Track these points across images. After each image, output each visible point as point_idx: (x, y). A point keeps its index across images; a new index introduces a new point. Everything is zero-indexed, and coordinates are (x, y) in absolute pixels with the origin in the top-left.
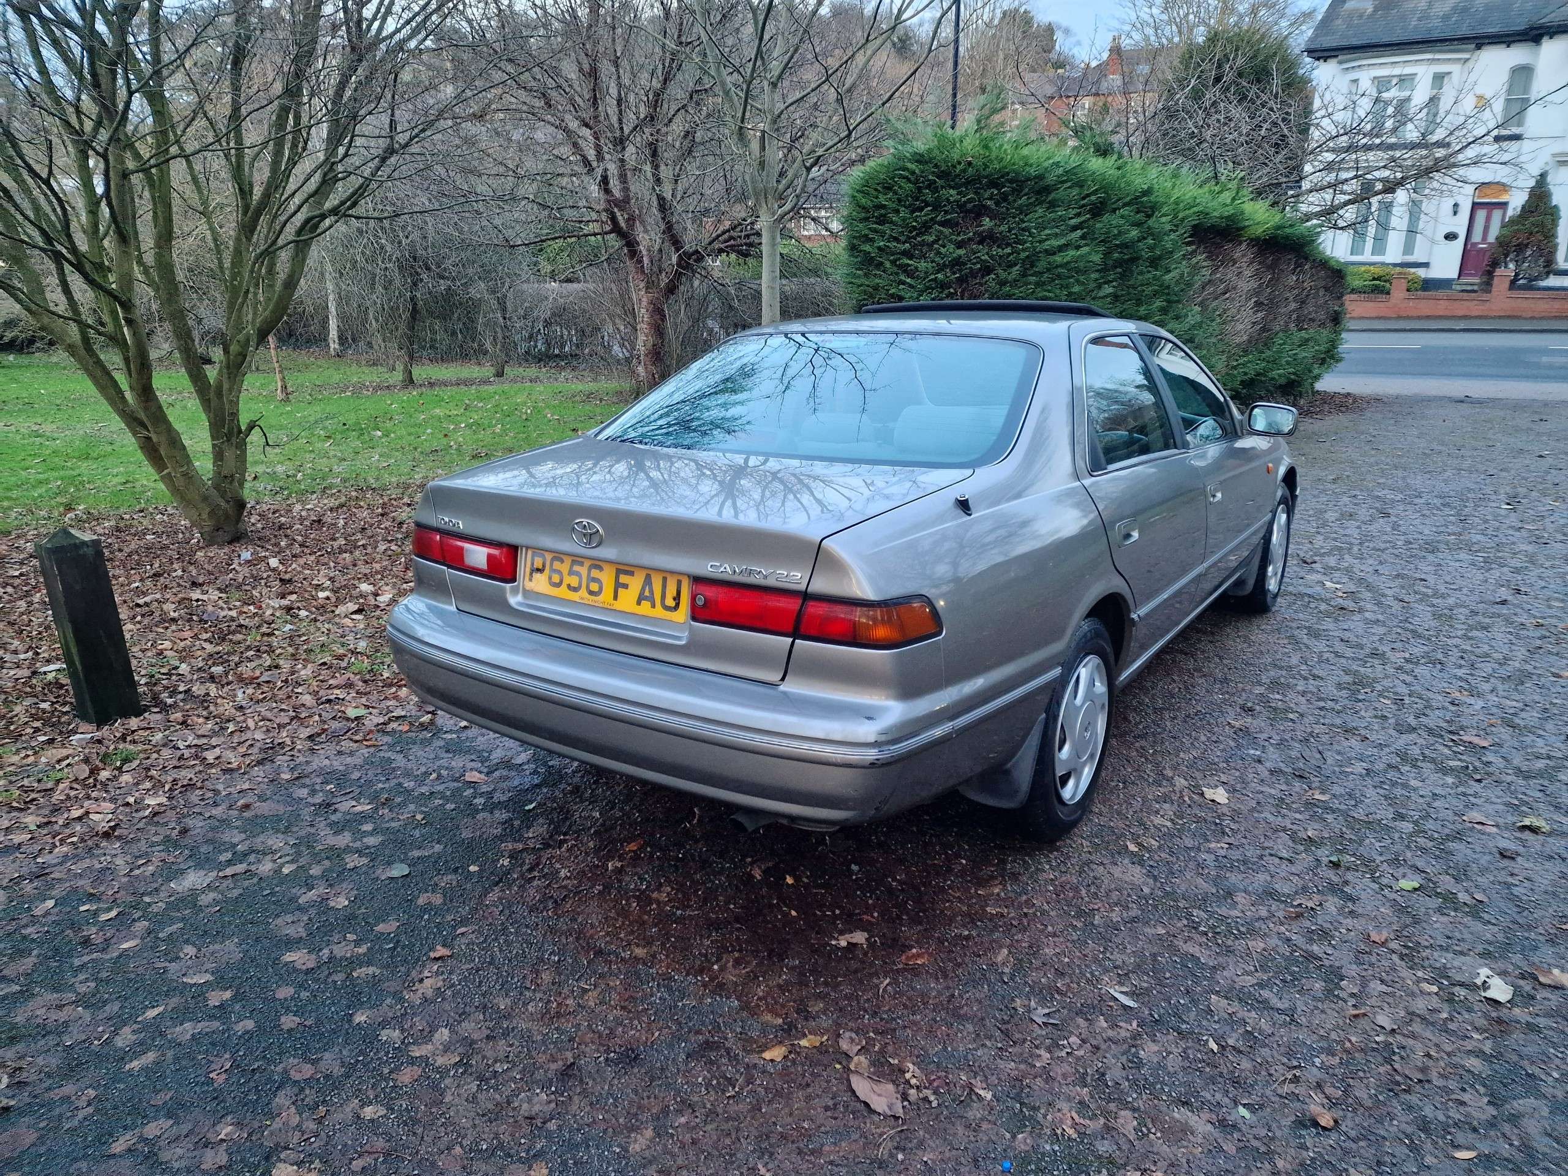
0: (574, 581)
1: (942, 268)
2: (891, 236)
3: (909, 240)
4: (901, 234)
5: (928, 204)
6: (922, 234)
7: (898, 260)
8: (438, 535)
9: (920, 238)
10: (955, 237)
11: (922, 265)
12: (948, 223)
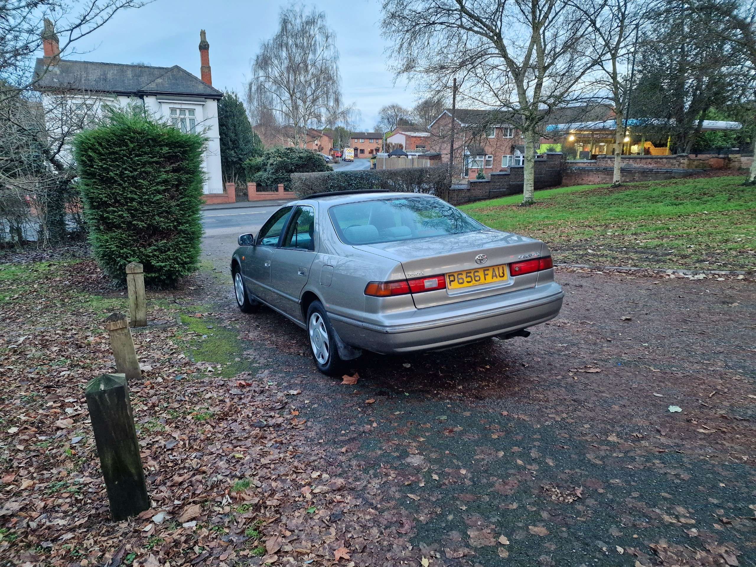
0: (469, 279)
1: (158, 183)
2: (123, 168)
3: (136, 170)
4: (130, 167)
5: (145, 153)
6: (143, 167)
7: (129, 180)
8: (405, 283)
9: (143, 170)
10: (162, 169)
11: (145, 183)
12: (157, 163)
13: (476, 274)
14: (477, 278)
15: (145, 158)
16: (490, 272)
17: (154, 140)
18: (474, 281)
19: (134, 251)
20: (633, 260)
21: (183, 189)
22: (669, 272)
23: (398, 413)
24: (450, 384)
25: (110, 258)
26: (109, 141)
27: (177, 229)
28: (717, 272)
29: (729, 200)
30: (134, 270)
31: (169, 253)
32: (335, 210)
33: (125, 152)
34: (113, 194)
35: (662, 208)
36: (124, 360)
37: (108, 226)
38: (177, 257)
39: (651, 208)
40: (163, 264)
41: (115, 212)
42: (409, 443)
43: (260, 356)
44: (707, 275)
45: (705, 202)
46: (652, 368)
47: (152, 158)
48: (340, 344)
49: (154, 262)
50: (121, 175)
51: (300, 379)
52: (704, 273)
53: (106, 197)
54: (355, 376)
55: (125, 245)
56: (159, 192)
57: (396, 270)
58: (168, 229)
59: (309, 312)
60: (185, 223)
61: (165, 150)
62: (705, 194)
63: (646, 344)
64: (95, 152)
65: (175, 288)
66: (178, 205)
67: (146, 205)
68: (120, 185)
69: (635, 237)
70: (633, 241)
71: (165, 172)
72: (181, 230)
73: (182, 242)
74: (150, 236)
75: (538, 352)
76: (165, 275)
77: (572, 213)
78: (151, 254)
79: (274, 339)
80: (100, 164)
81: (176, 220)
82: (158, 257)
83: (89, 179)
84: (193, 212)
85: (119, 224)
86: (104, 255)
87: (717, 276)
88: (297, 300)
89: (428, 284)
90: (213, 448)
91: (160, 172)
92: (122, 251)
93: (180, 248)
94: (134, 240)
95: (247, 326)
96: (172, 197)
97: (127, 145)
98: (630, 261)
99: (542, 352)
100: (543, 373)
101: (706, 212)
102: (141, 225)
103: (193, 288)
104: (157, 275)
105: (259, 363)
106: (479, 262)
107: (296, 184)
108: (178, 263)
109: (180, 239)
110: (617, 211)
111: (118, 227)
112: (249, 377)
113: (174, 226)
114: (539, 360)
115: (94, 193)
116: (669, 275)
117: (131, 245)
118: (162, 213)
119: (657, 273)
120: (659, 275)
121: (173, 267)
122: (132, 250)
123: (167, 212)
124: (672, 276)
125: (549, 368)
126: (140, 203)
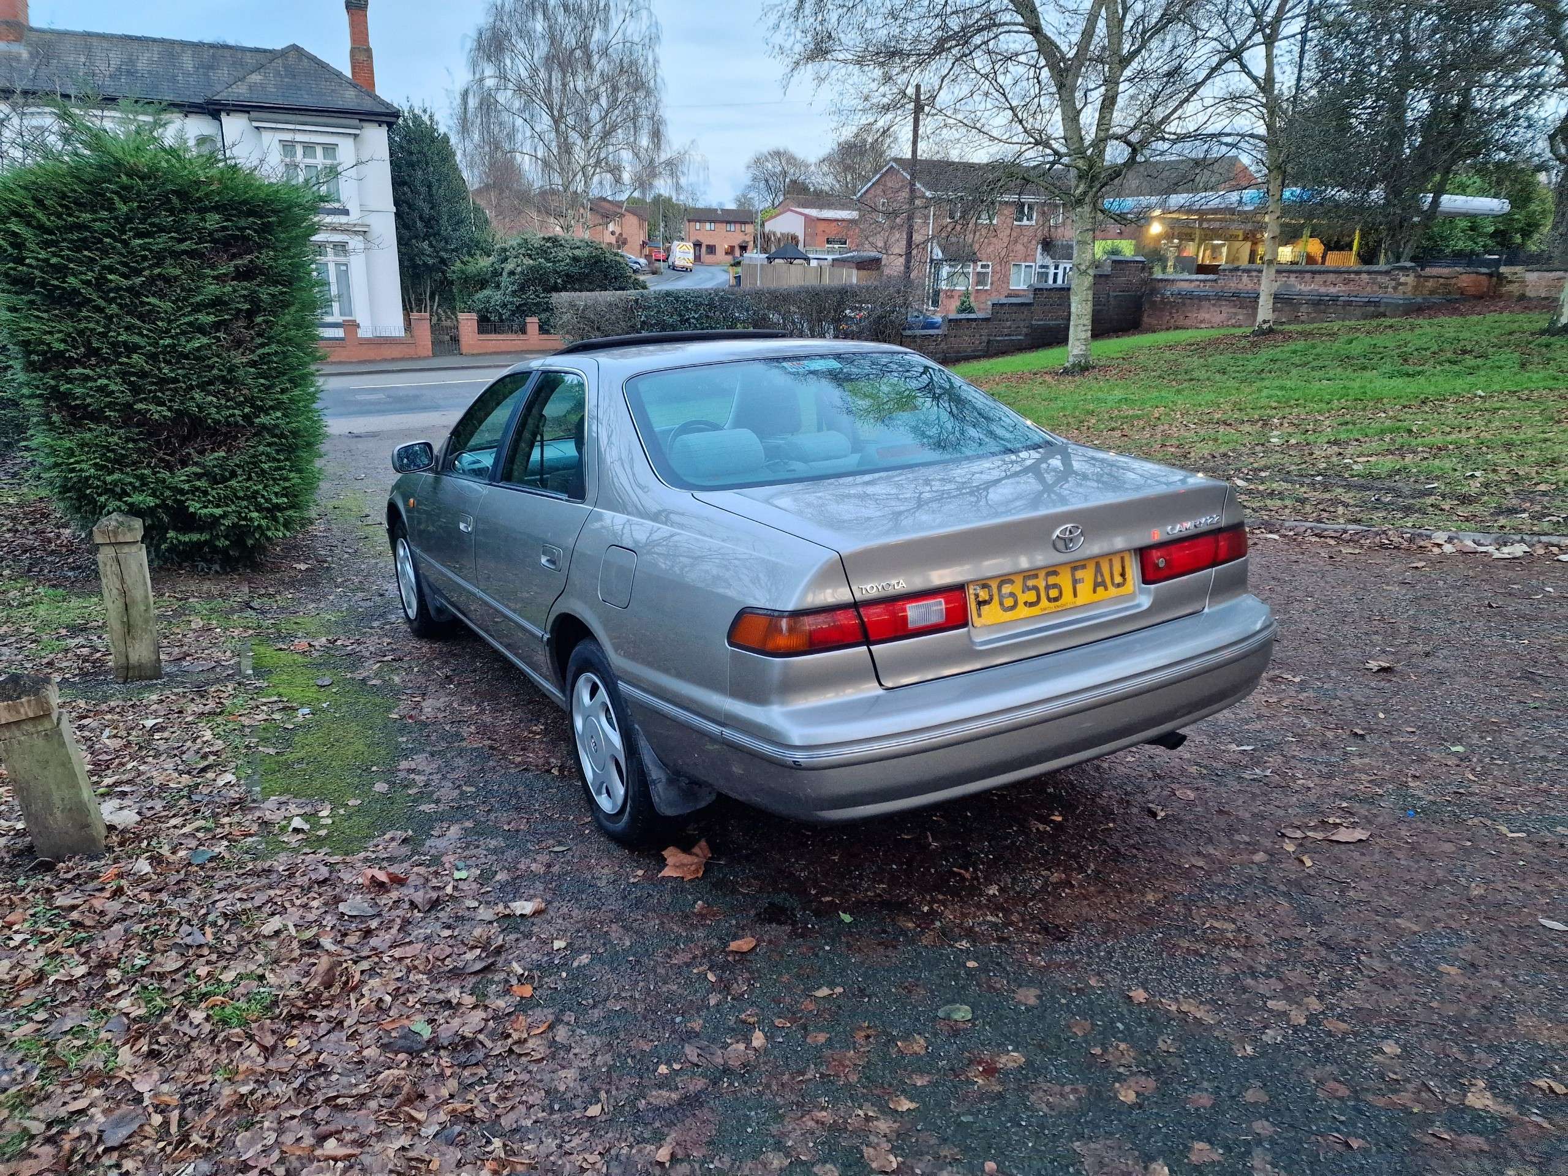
0: (1031, 596)
1: (197, 308)
2: (104, 267)
3: (138, 272)
4: (125, 264)
5: (162, 229)
6: (158, 265)
7: (121, 297)
8: (852, 612)
9: (157, 271)
10: (208, 271)
11: (167, 305)
12: (192, 254)
13: (1052, 580)
14: (1054, 593)
15: (161, 241)
16: (1087, 576)
17: (181, 194)
18: (1044, 602)
19: (142, 478)
20: (1346, 505)
21: (266, 322)
22: (1440, 537)
23: (824, 992)
24: (963, 879)
25: (82, 496)
26: (64, 196)
27: (251, 424)
28: (1554, 539)
29: (1523, 366)
30: (115, 535)
31: (233, 483)
32: (643, 386)
33: (104, 226)
34: (81, 333)
35: (1377, 382)
36: (49, 807)
37: (73, 416)
38: (257, 492)
39: (1357, 382)
40: (218, 512)
41: (87, 378)
42: (868, 1118)
43: (444, 777)
44: (1531, 546)
45: (1472, 371)
46: (1504, 829)
47: (181, 241)
48: (655, 773)
49: (194, 506)
50: (100, 284)
51: (544, 858)
52: (1522, 541)
53: (64, 341)
54: (696, 850)
55: (120, 462)
56: (201, 330)
57: (824, 577)
58: (229, 424)
59: (571, 668)
60: (272, 408)
61: (213, 220)
62: (1464, 352)
63: (1460, 749)
64: (28, 224)
65: (256, 567)
66: (253, 364)
67: (168, 363)
68: (99, 309)
69: (1336, 449)
70: (1335, 459)
71: (214, 278)
72: (264, 427)
73: (268, 455)
74: (185, 441)
75: (1183, 771)
76: (226, 537)
77: (1179, 392)
78: (186, 487)
79: (487, 718)
80: (43, 255)
81: (250, 401)
82: (205, 493)
83: (16, 293)
84: (291, 381)
85: (101, 411)
86: (64, 489)
87: (1555, 550)
88: (539, 633)
89: (914, 613)
90: (252, 1142)
91: (202, 277)
92: (109, 479)
93: (262, 470)
94: (139, 450)
95: (422, 680)
96: (238, 343)
97: (111, 208)
98: (1341, 510)
99: (1193, 769)
100: (1210, 840)
101: (1480, 392)
102: (158, 412)
103: (303, 567)
104: (204, 537)
105: (437, 801)
106: (1060, 545)
107: (565, 318)
108: (259, 509)
109: (261, 448)
110: (1282, 388)
111: (97, 417)
112: (405, 850)
113: (245, 417)
114: (1192, 795)
115: (28, 329)
116: (1439, 545)
117: (134, 463)
118: (211, 383)
119: (1411, 540)
120: (1415, 545)
121: (245, 519)
122: (136, 477)
123: (224, 380)
124: (1448, 548)
125: (1222, 822)
126: (153, 357)
